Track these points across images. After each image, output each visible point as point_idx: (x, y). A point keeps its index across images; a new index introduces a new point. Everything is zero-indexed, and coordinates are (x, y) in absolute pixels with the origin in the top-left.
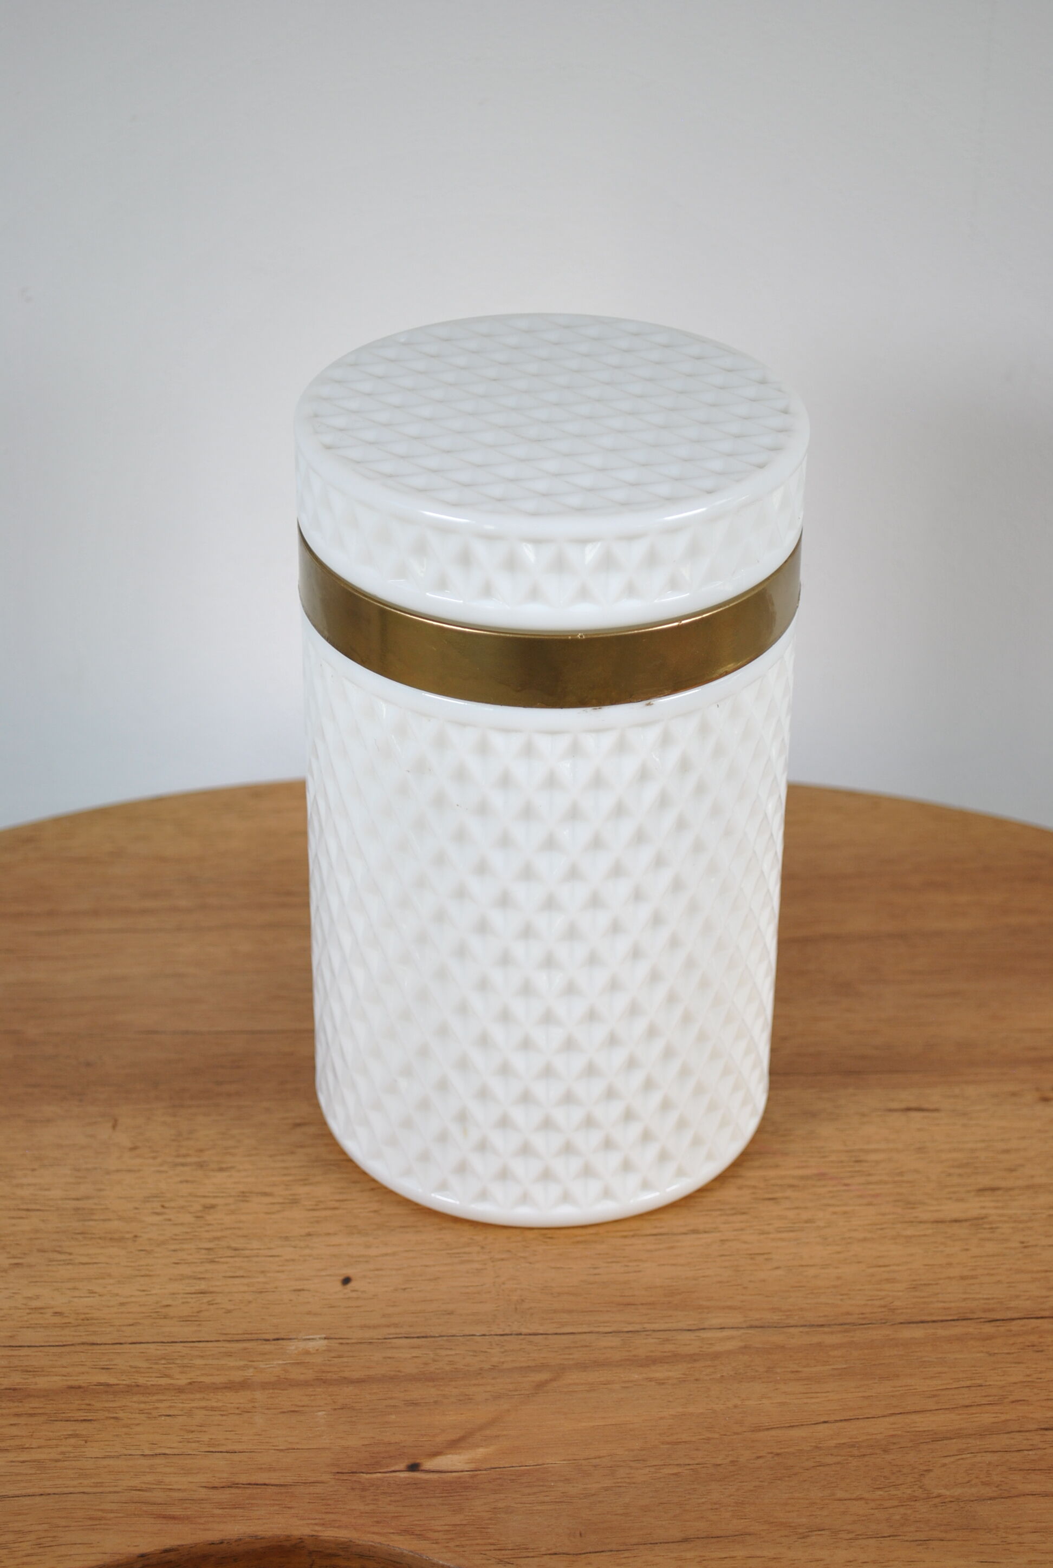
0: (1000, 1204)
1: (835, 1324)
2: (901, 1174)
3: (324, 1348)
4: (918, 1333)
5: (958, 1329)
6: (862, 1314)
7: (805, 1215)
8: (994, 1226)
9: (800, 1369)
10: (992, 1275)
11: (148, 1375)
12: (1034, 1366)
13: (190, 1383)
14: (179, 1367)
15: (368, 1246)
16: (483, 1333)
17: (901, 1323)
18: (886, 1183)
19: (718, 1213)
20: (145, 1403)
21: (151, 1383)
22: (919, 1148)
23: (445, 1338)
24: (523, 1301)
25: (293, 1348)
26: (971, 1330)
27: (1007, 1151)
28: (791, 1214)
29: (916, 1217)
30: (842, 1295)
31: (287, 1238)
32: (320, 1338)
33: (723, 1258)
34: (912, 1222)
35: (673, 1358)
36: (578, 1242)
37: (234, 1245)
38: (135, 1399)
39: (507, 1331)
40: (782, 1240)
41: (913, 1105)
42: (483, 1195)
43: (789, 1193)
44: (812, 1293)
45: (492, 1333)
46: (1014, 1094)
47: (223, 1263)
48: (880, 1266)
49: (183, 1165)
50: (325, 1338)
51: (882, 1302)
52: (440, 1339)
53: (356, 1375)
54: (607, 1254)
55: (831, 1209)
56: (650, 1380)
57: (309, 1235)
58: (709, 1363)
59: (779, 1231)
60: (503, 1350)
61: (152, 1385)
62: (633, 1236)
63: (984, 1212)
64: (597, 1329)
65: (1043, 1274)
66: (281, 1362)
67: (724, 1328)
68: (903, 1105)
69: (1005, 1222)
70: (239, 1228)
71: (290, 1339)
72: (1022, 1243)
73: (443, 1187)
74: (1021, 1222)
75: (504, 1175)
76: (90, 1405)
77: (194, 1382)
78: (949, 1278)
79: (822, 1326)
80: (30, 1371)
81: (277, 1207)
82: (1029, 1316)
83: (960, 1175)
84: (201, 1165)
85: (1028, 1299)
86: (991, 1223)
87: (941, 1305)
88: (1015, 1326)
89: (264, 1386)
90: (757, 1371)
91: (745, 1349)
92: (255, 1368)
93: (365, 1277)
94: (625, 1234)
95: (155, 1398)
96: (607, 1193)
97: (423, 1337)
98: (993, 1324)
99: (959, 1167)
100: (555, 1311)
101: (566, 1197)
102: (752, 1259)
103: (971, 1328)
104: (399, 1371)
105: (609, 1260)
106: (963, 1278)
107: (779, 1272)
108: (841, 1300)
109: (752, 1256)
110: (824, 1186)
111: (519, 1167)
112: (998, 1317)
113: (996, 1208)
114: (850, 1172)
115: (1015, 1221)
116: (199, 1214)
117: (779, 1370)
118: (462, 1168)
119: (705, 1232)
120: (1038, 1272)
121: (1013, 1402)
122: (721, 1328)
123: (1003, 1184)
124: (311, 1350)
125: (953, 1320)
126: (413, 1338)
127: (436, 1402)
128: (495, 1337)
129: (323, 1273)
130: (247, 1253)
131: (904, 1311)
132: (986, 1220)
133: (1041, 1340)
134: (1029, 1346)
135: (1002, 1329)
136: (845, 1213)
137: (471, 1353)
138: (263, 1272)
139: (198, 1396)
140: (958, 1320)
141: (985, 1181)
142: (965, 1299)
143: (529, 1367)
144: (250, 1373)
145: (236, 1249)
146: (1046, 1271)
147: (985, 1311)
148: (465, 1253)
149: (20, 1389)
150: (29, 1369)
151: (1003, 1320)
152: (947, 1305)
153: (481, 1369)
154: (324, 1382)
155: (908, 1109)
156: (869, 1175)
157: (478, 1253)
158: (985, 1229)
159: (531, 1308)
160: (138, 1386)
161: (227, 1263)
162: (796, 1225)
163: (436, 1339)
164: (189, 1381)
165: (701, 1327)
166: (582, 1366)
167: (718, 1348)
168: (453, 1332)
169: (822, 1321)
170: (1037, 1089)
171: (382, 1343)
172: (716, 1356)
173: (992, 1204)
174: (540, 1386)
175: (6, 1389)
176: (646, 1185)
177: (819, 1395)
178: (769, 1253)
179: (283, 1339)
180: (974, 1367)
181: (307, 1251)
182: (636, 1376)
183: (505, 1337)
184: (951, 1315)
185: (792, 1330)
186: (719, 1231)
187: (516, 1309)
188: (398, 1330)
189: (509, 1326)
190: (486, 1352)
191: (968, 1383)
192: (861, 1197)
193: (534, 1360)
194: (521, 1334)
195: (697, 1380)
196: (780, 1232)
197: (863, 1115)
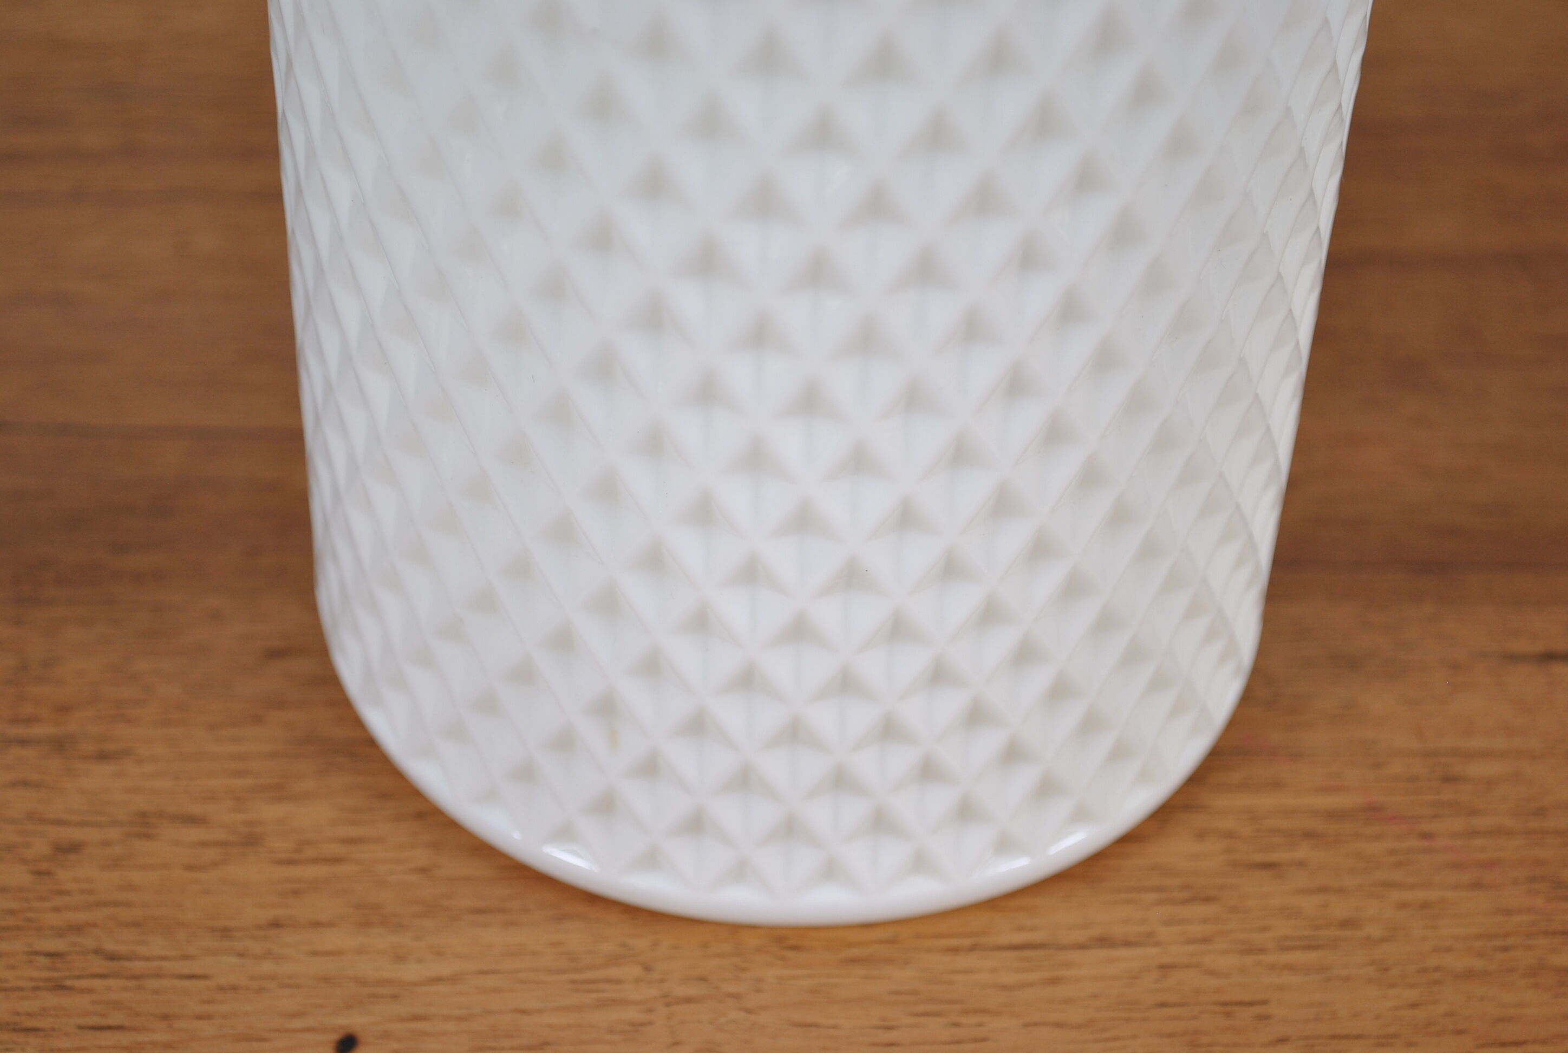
2: (1541, 812)
7: (1340, 908)
15: (399, 958)
18: (1510, 833)
19: (1153, 896)
28: (1309, 904)
31: (225, 933)
33: (1166, 1011)
36: (854, 961)
37: (110, 946)
40: (1291, 968)
43: (1303, 851)
47: (83, 991)
49: (23, 742)
54: (915, 993)
55: (1396, 895)
57: (276, 924)
59: (1284, 945)
62: (973, 948)
68: (1540, 647)
70: (128, 904)
73: (565, 834)
75: (697, 825)
81: (211, 854)
84: (60, 745)
93: (387, 1035)
94: (955, 942)
101: (832, 871)
102: (1228, 1015)
105: (921, 1008)
109: (1228, 1007)
110: (1378, 837)
111: (729, 812)
114: (1433, 803)
116: (44, 866)
118: (606, 806)
119: (1127, 944)
129: (297, 1024)
130: (138, 966)
136: (1425, 905)
138: (165, 1017)
145: (112, 957)
148: (609, 981)
156: (1474, 813)
157: (638, 981)
161: (90, 991)
162: (1323, 932)
178: (1264, 1003)
181: (268, 967)
186: (1157, 944)
192: (1457, 866)
196: (1287, 948)
197: (1455, 667)
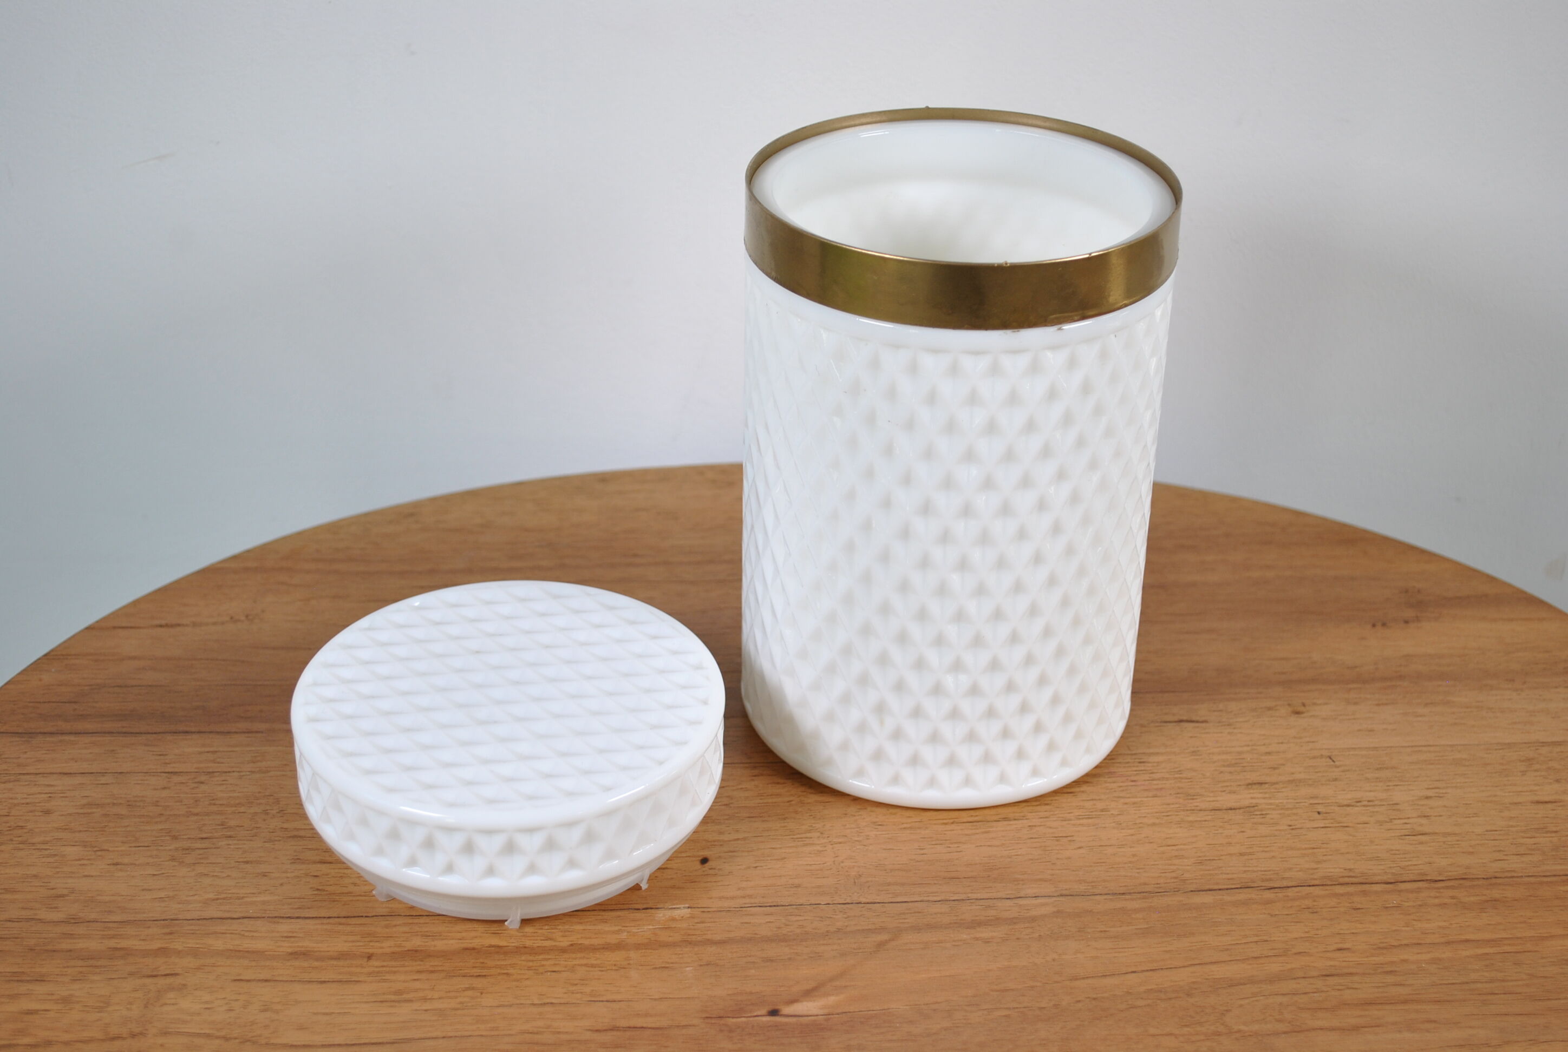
0: (1267, 796)
1: (1135, 893)
2: (1180, 772)
3: (688, 916)
4: (1208, 898)
5: (1242, 896)
6: (1157, 884)
7: (1100, 805)
8: (1264, 813)
9: (1107, 930)
10: (1266, 852)
11: (533, 938)
12: (1311, 925)
13: (572, 945)
14: (562, 931)
15: (721, 833)
16: (828, 902)
17: (1192, 891)
18: (1167, 779)
20: (533, 961)
21: (538, 945)
22: (1193, 752)
23: (794, 907)
24: (860, 876)
25: (661, 915)
26: (1253, 896)
27: (1269, 753)
28: (1088, 805)
29: (1197, 806)
30: (1139, 869)
32: (684, 907)
33: (1032, 840)
34: (1193, 810)
35: (997, 921)
38: (523, 958)
39: (848, 901)
40: (1082, 825)
41: (1185, 718)
44: (1112, 868)
45: (836, 902)
46: (1270, 709)
48: (1169, 846)
50: (689, 908)
51: (1174, 875)
52: (789, 907)
53: (717, 937)
54: (931, 838)
55: (1122, 800)
56: (977, 939)
58: (1027, 925)
59: (1078, 817)
60: (845, 916)
61: (538, 947)
62: (952, 823)
63: (1254, 801)
64: (926, 899)
65: (1311, 851)
66: (651, 927)
67: (1038, 897)
68: (1176, 718)
69: (1274, 809)
71: (658, 908)
72: (1290, 826)
74: (1288, 809)
76: (483, 963)
77: (575, 944)
78: (1231, 855)
79: (1123, 894)
80: (429, 936)
82: (1302, 885)
83: (1230, 773)
85: (1299, 871)
86: (1261, 810)
87: (1225, 876)
88: (1291, 893)
89: (638, 947)
90: (1070, 931)
91: (1058, 913)
92: (628, 932)
93: (720, 857)
94: (945, 821)
95: (541, 957)
97: (775, 906)
98: (1272, 891)
99: (1229, 766)
100: (889, 884)
102: (1057, 841)
103: (1253, 894)
104: (755, 934)
105: (934, 843)
106: (1241, 854)
107: (1081, 851)
108: (1138, 873)
109: (1058, 838)
110: (1114, 782)
112: (1276, 886)
113: (1264, 798)
114: (1136, 771)
115: (1282, 809)
117: (1089, 930)
119: (1015, 820)
120: (1306, 849)
121: (1296, 954)
122: (1035, 897)
123: (1268, 779)
124: (677, 917)
125: (1237, 888)
126: (766, 906)
127: (790, 959)
128: (839, 905)
129: (684, 855)
131: (1195, 881)
132: (1256, 808)
133: (1315, 903)
134: (1304, 909)
135: (1280, 895)
136: (1134, 803)
137: (818, 919)
139: (579, 955)
140: (1241, 888)
141: (1254, 777)
142: (1245, 871)
143: (870, 929)
144: (624, 935)
146: (1314, 848)
147: (1263, 880)
148: (806, 838)
149: (421, 950)
150: (428, 934)
151: (1280, 888)
152: (1230, 876)
153: (828, 932)
154: (690, 943)
155: (1181, 721)
157: (819, 837)
158: (1257, 815)
159: (868, 882)
160: (525, 947)
162: (1093, 814)
163: (786, 907)
164: (571, 943)
165: (1019, 896)
166: (917, 929)
167: (1034, 913)
168: (801, 901)
169: (1122, 890)
170: (1289, 705)
171: (740, 910)
172: (1033, 919)
173: (1261, 795)
174: (881, 945)
175: (409, 951)
177: (1126, 950)
178: (1073, 836)
179: (651, 908)
180: (1259, 925)
182: (965, 936)
183: (847, 906)
184: (1234, 884)
185: (1098, 897)
187: (855, 882)
188: (753, 901)
189: (850, 896)
190: (831, 918)
191: (1256, 939)
192: (1148, 790)
193: (874, 924)
194: (860, 903)
195: (1018, 939)
196: (1080, 819)
197: (1142, 726)
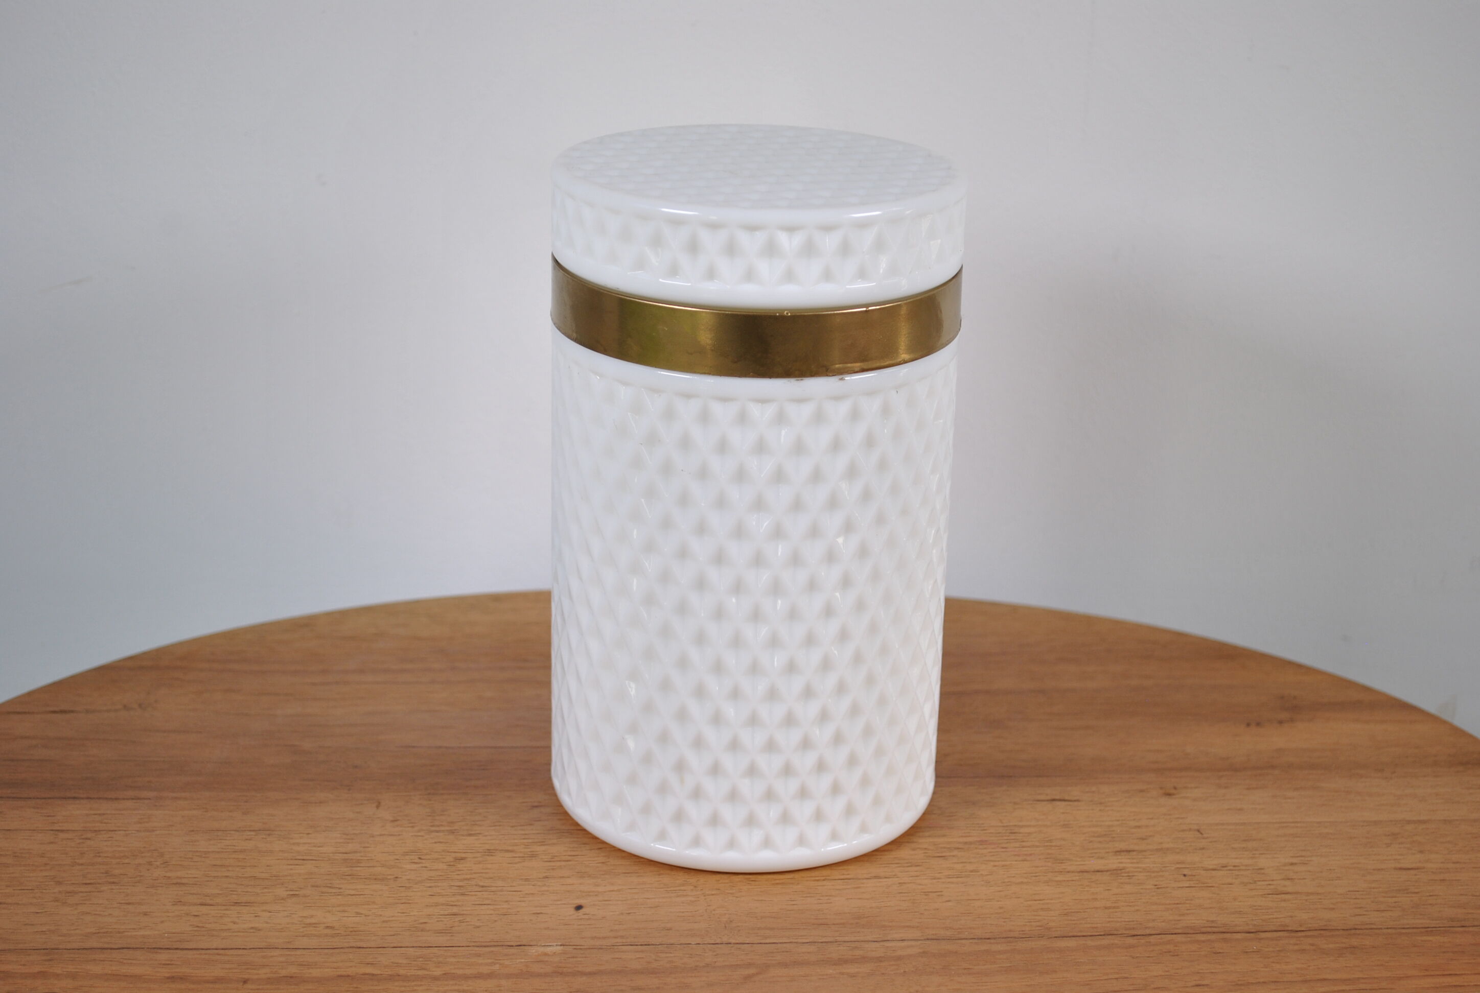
0: (1135, 861)
1: (1000, 938)
2: (1051, 841)
3: (560, 952)
4: (1072, 943)
5: (1106, 941)
6: (1023, 931)
7: (970, 867)
8: (1130, 874)
9: (971, 967)
10: (1130, 906)
11: (407, 968)
12: (1171, 965)
13: (445, 974)
14: (435, 963)
15: (597, 885)
16: (698, 942)
17: (1056, 937)
18: (1037, 847)
19: (896, 865)
20: (405, 986)
21: (411, 974)
22: (1064, 825)
23: (666, 946)
24: (731, 921)
25: (534, 951)
26: (1116, 942)
27: (1139, 827)
28: (958, 866)
29: (1065, 869)
30: (1005, 919)
31: (527, 880)
32: (557, 945)
33: (901, 894)
34: (1061, 872)
35: (864, 960)
36: (777, 884)
37: (481, 884)
38: (396, 984)
39: (718, 941)
40: (952, 883)
41: (1057, 797)
42: (697, 842)
43: (955, 853)
44: (979, 917)
45: (706, 942)
46: (1142, 791)
47: (472, 895)
48: (1036, 900)
49: (437, 832)
50: (561, 945)
51: (1038, 924)
52: (660, 946)
53: (588, 970)
54: (803, 892)
55: (992, 863)
56: (843, 974)
57: (546, 877)
58: (893, 963)
59: (948, 877)
60: (715, 954)
61: (411, 975)
62: (824, 880)
63: (1121, 865)
64: (794, 941)
65: (1175, 906)
66: (523, 961)
67: (905, 940)
68: (1049, 798)
69: (1140, 872)
70: (486, 872)
71: (531, 945)
72: (1156, 885)
74: (1154, 872)
75: (715, 821)
76: (357, 988)
77: (447, 973)
78: (1096, 908)
79: (989, 939)
80: (305, 965)
81: (517, 860)
82: (1166, 933)
83: (1100, 842)
84: (452, 832)
85: (1163, 922)
86: (1128, 872)
87: (1089, 926)
88: (1152, 939)
89: (508, 976)
90: (934, 968)
91: (924, 953)
92: (500, 964)
93: (594, 905)
94: (817, 878)
95: (413, 984)
96: (802, 841)
97: (646, 945)
98: (1135, 937)
99: (1098, 837)
100: (759, 929)
101: (767, 843)
102: (926, 895)
103: (1117, 941)
104: (626, 967)
105: (805, 896)
106: (1106, 908)
107: (950, 904)
108: (1004, 922)
109: (926, 893)
110: (985, 849)
111: (727, 812)
112: (1138, 934)
113: (1132, 863)
114: (1007, 839)
115: (1148, 872)
116: (452, 864)
117: (953, 968)
118: (679, 817)
119: (886, 878)
120: (1170, 904)
121: (1155, 988)
122: (902, 940)
123: (1136, 848)
124: (549, 952)
125: (1101, 935)
126: (637, 945)
127: (658, 988)
128: (709, 945)
129: (559, 903)
130: (493, 889)
131: (1058, 929)
132: (1123, 871)
133: (1175, 948)
134: (1166, 952)
135: (1143, 941)
136: (1004, 866)
137: (688, 956)
138: (507, 901)
139: (451, 982)
140: (1104, 935)
141: (1123, 846)
142: (1109, 922)
143: (737, 965)
144: (497, 967)
145: (483, 887)
146: (1177, 904)
147: (1126, 929)
149: (296, 977)
150: (304, 963)
151: (1143, 935)
152: (1094, 925)
153: (696, 966)
154: (561, 974)
155: (1054, 800)
156: (1023, 841)
157: (692, 890)
158: (1123, 876)
159: (738, 926)
160: (399, 975)
161: (476, 895)
162: (963, 874)
163: (657, 946)
164: (444, 972)
165: (886, 939)
166: (785, 965)
167: (899, 953)
168: (672, 942)
169: (987, 936)
170: (1161, 788)
171: (611, 948)
172: (899, 958)
173: (1129, 861)
174: (748, 978)
175: (284, 977)
176: (834, 836)
177: (989, 984)
178: (941, 892)
179: (524, 945)
180: (1120, 965)
181: (546, 888)
182: (831, 971)
183: (717, 945)
184: (1097, 932)
185: (963, 941)
186: (897, 877)
187: (726, 927)
188: (624, 941)
189: (720, 938)
190: (700, 955)
191: (1117, 976)
192: (1018, 855)
193: (742, 960)
194: (730, 943)
195: (883, 974)
196: (949, 878)
197: (1015, 803)
